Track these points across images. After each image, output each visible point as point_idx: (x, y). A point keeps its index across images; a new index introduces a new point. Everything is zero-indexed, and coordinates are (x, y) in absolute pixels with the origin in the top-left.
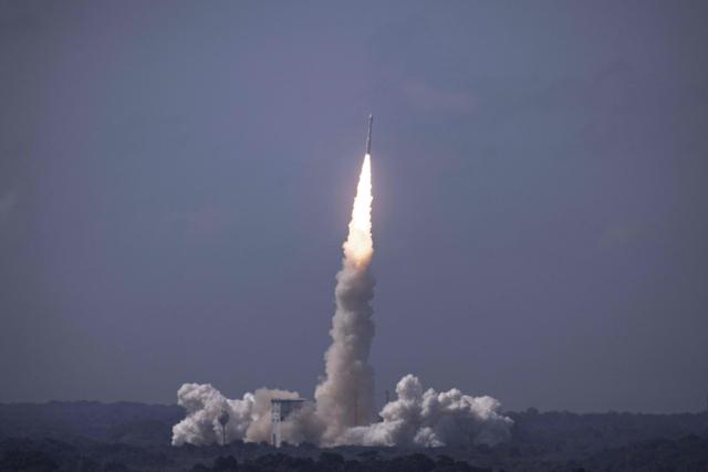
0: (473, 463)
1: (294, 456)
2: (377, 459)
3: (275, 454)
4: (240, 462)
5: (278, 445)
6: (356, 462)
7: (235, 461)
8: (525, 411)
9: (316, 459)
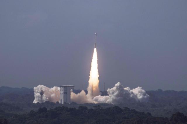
0: (137, 110)
1: (69, 107)
2: (101, 108)
3: (61, 106)
4: (48, 109)
5: (63, 103)
6: (92, 110)
7: (46, 109)
8: (157, 90)
9: (77, 109)
